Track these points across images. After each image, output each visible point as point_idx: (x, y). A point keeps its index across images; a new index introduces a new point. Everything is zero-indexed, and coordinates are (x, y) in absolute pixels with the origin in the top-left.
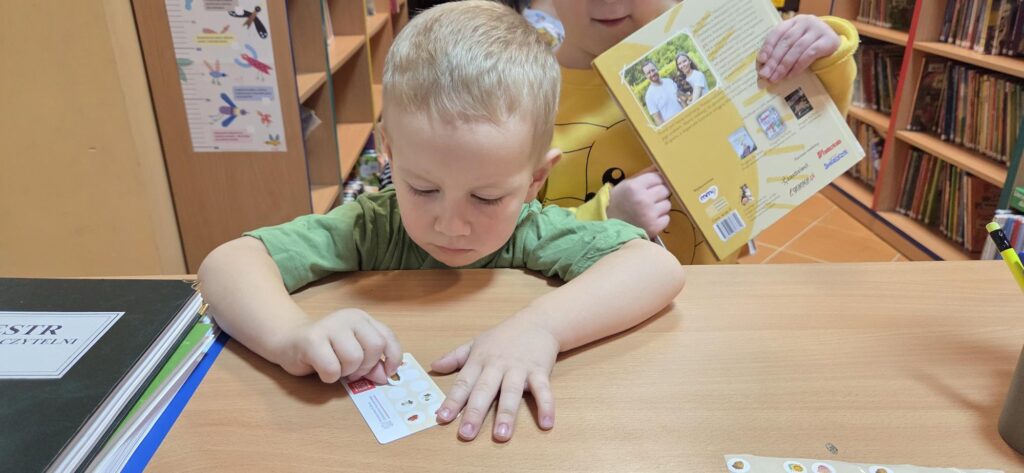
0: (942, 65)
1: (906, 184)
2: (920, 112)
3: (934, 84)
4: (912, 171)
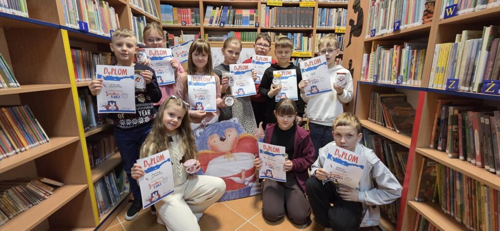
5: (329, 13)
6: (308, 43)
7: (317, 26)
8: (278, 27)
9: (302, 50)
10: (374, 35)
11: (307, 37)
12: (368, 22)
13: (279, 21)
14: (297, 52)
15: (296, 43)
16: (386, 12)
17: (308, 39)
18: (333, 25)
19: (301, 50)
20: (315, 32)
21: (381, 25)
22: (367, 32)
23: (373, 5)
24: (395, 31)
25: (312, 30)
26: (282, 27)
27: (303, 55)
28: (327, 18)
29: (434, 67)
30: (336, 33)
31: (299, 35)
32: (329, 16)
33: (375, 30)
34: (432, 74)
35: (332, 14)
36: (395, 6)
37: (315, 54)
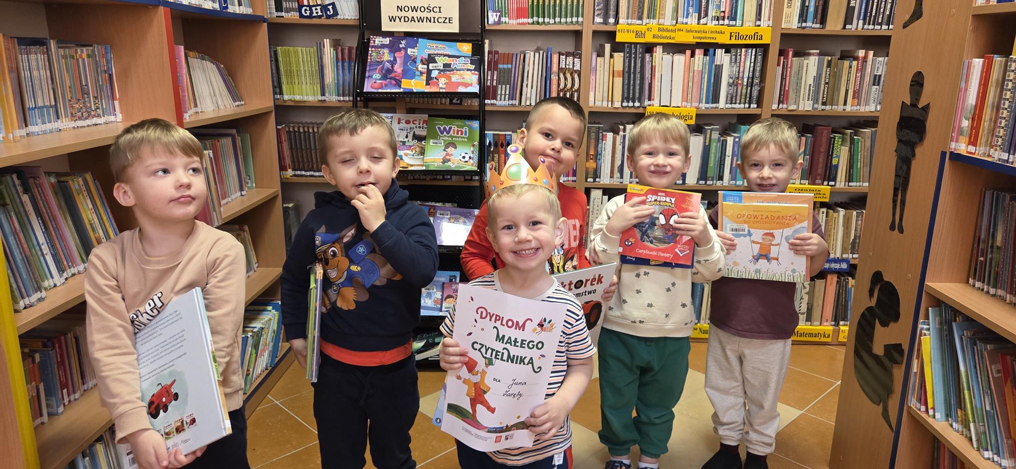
9: (739, 22)
14: (720, 28)
19: (735, 19)
27: (738, 37)
37: (783, 35)
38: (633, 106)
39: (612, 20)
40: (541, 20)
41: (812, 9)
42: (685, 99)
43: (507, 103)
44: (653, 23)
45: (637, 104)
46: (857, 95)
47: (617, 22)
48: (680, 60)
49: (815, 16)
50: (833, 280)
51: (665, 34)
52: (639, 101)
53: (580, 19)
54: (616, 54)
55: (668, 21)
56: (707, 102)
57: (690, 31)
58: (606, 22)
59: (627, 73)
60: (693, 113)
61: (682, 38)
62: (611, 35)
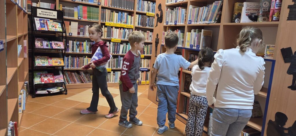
0: (189, 76)
1: (184, 106)
2: (185, 87)
3: (188, 80)
4: (185, 102)
5: (143, 3)
6: (131, 20)
7: (136, 10)
8: (113, 7)
10: (168, 24)
11: (130, 16)
12: (165, 17)
13: (113, 3)
14: (124, 25)
15: (124, 19)
16: (172, 15)
17: (131, 17)
18: (145, 11)
19: (127, 23)
20: (135, 13)
21: (170, 20)
22: (165, 22)
23: (167, 11)
24: (175, 24)
25: (134, 12)
26: (115, 8)
27: (128, 27)
28: (142, 6)
29: (186, 40)
30: (147, 16)
31: (126, 14)
32: (143, 5)
33: (168, 22)
34: (186, 42)
35: (145, 4)
36: (175, 14)
37: (135, 27)
38: (108, 38)
39: (104, 21)
40: (90, 19)
41: (140, 23)
42: (119, 37)
43: (82, 36)
44: (112, 23)
45: (110, 38)
46: (148, 39)
47: (105, 22)
48: (118, 30)
49: (140, 24)
50: (145, 72)
51: (115, 25)
52: (110, 37)
53: (98, 20)
54: (105, 28)
55: (115, 23)
56: (123, 38)
57: (119, 25)
58: (103, 21)
59: (107, 32)
60: (120, 40)
61: (118, 26)
62: (104, 24)
